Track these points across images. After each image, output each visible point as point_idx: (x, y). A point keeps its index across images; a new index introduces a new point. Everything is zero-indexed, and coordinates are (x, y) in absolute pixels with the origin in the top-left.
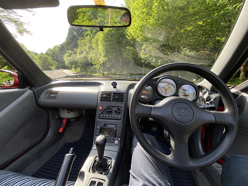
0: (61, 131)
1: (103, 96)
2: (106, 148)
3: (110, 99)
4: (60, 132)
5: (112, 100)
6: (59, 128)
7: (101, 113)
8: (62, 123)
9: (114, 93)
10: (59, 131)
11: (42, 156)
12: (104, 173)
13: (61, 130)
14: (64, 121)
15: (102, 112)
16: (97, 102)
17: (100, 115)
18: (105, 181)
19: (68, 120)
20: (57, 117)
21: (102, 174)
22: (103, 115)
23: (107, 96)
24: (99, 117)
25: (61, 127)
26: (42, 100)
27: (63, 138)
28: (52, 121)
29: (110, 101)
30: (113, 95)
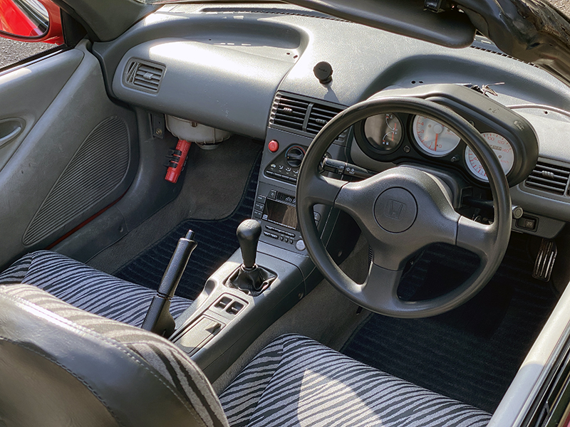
0: (171, 176)
1: (283, 107)
2: (261, 247)
3: (302, 122)
4: (169, 182)
5: (305, 126)
6: (168, 167)
7: (272, 159)
8: (176, 151)
9: (316, 105)
10: (166, 178)
11: (123, 241)
12: (250, 293)
13: (173, 174)
14: (182, 148)
15: (275, 157)
16: (268, 124)
17: (269, 166)
18: (248, 303)
19: (193, 146)
20: (160, 131)
21: (247, 293)
22: (277, 168)
23: (294, 109)
24: (266, 169)
25: (171, 165)
26: (123, 85)
27: (178, 199)
28: (146, 143)
29: (300, 128)
30: (313, 111)
